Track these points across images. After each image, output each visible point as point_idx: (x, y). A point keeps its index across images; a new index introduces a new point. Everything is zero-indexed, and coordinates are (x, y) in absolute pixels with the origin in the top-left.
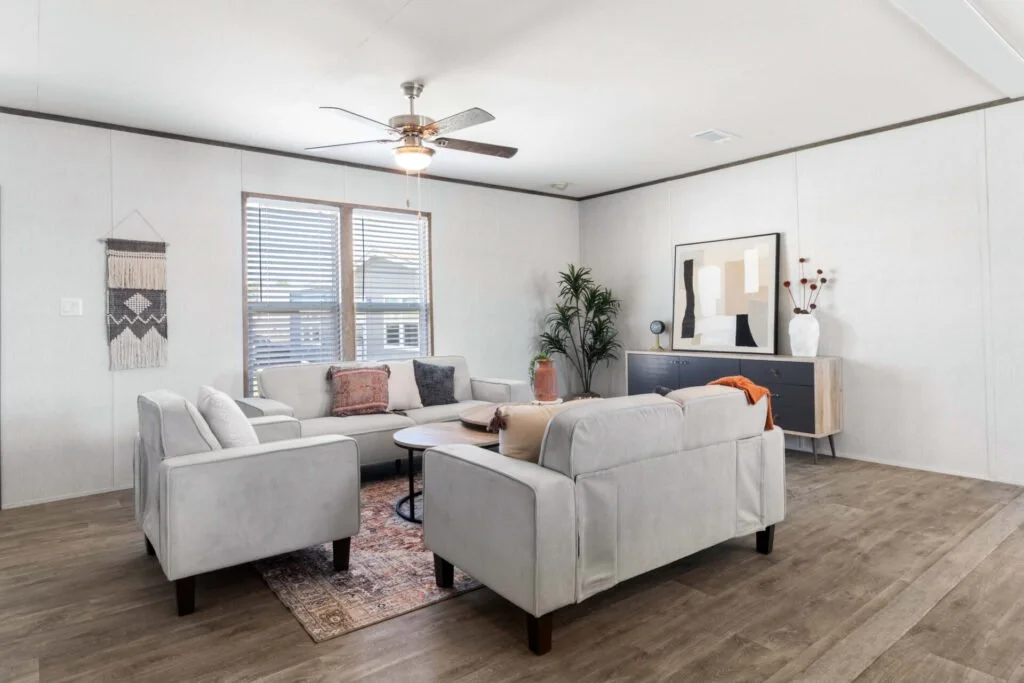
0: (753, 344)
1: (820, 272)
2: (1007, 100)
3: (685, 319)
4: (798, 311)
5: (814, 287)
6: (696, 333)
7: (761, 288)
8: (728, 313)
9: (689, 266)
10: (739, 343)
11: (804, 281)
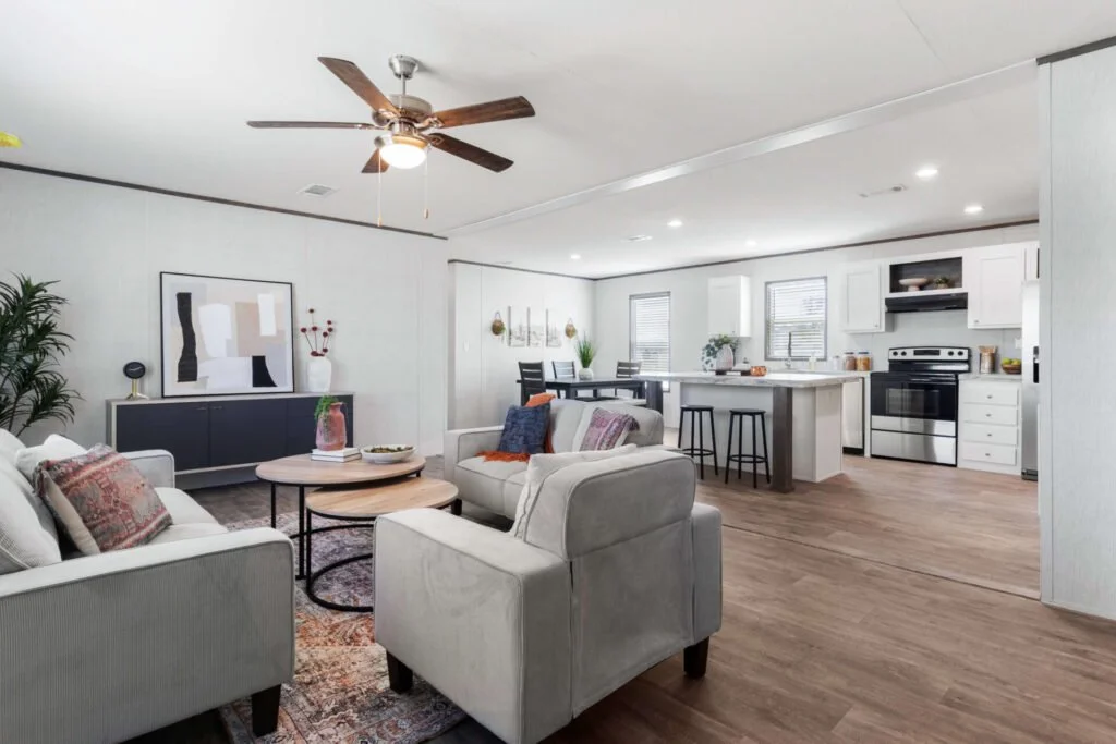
0: (272, 384)
1: (329, 323)
2: (430, 235)
3: (181, 360)
4: (315, 354)
5: (325, 334)
6: (200, 375)
7: (278, 331)
8: (241, 354)
9: (184, 301)
10: (256, 384)
11: (315, 329)
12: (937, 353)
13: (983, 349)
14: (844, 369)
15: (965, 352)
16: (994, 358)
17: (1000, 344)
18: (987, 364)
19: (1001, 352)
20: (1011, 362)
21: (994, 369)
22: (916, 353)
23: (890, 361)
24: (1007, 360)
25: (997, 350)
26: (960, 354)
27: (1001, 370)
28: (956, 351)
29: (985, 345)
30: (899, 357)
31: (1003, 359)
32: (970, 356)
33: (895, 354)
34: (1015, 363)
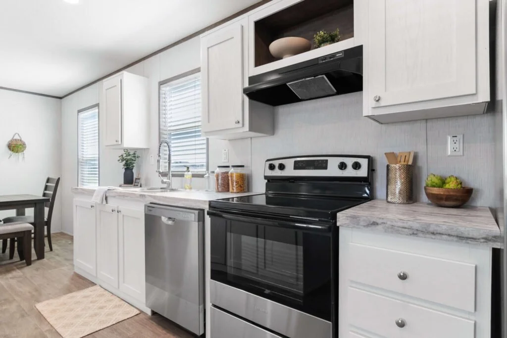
12: (323, 165)
13: (392, 156)
14: (218, 191)
15: (364, 163)
16: (412, 173)
17: (421, 149)
18: (398, 185)
19: (421, 163)
20: (443, 182)
21: (411, 196)
22: (298, 166)
23: (266, 177)
24: (436, 180)
25: (415, 158)
26: (357, 166)
27: (424, 198)
28: (349, 162)
29: (397, 151)
30: (277, 173)
31: (428, 176)
32: (371, 169)
33: (272, 167)
34: (451, 185)
